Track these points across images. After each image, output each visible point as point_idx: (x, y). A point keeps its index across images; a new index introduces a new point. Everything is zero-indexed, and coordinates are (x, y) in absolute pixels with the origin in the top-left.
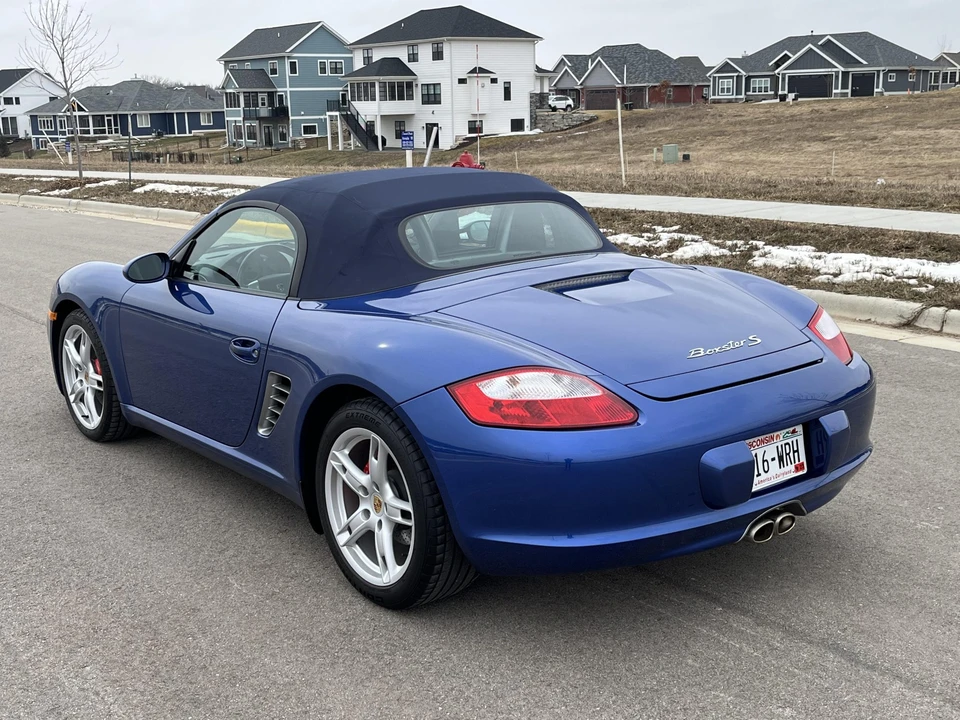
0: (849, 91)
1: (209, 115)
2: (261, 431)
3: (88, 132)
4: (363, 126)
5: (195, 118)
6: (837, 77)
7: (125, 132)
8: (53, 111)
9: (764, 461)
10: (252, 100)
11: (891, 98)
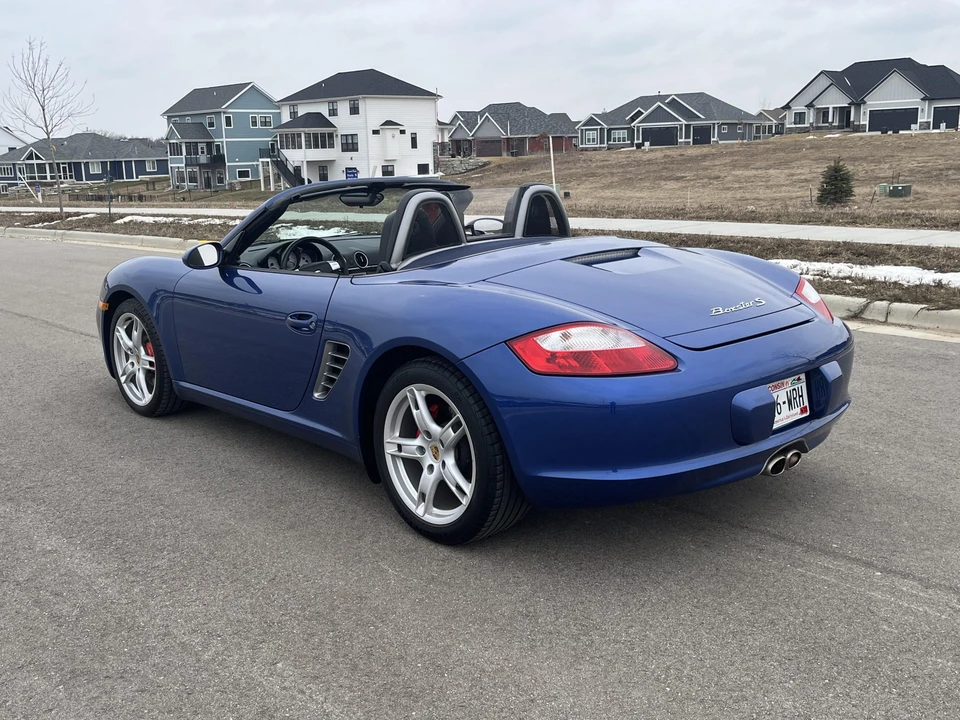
0: (691, 140)
1: (153, 162)
2: (316, 395)
3: (45, 178)
4: (291, 170)
5: (141, 165)
6: (681, 129)
7: (79, 178)
8: (13, 160)
9: (777, 404)
10: (192, 148)
11: (726, 146)
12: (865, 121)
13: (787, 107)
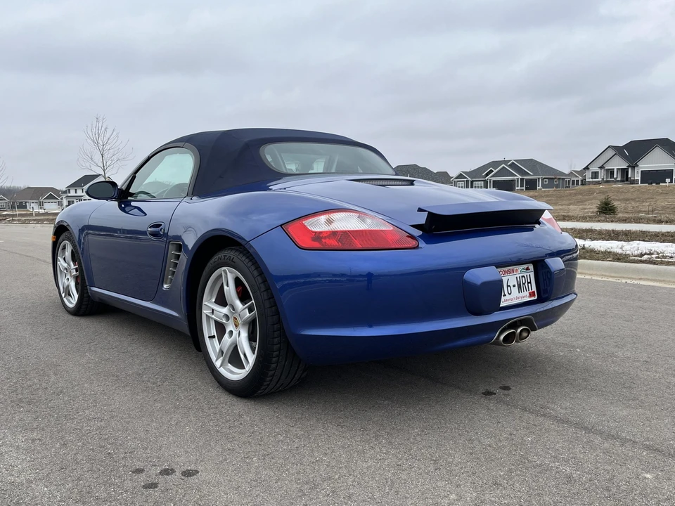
0: (524, 188)
2: (165, 286)
6: (518, 181)
9: (508, 286)
11: (545, 191)
12: (638, 177)
13: (587, 168)
